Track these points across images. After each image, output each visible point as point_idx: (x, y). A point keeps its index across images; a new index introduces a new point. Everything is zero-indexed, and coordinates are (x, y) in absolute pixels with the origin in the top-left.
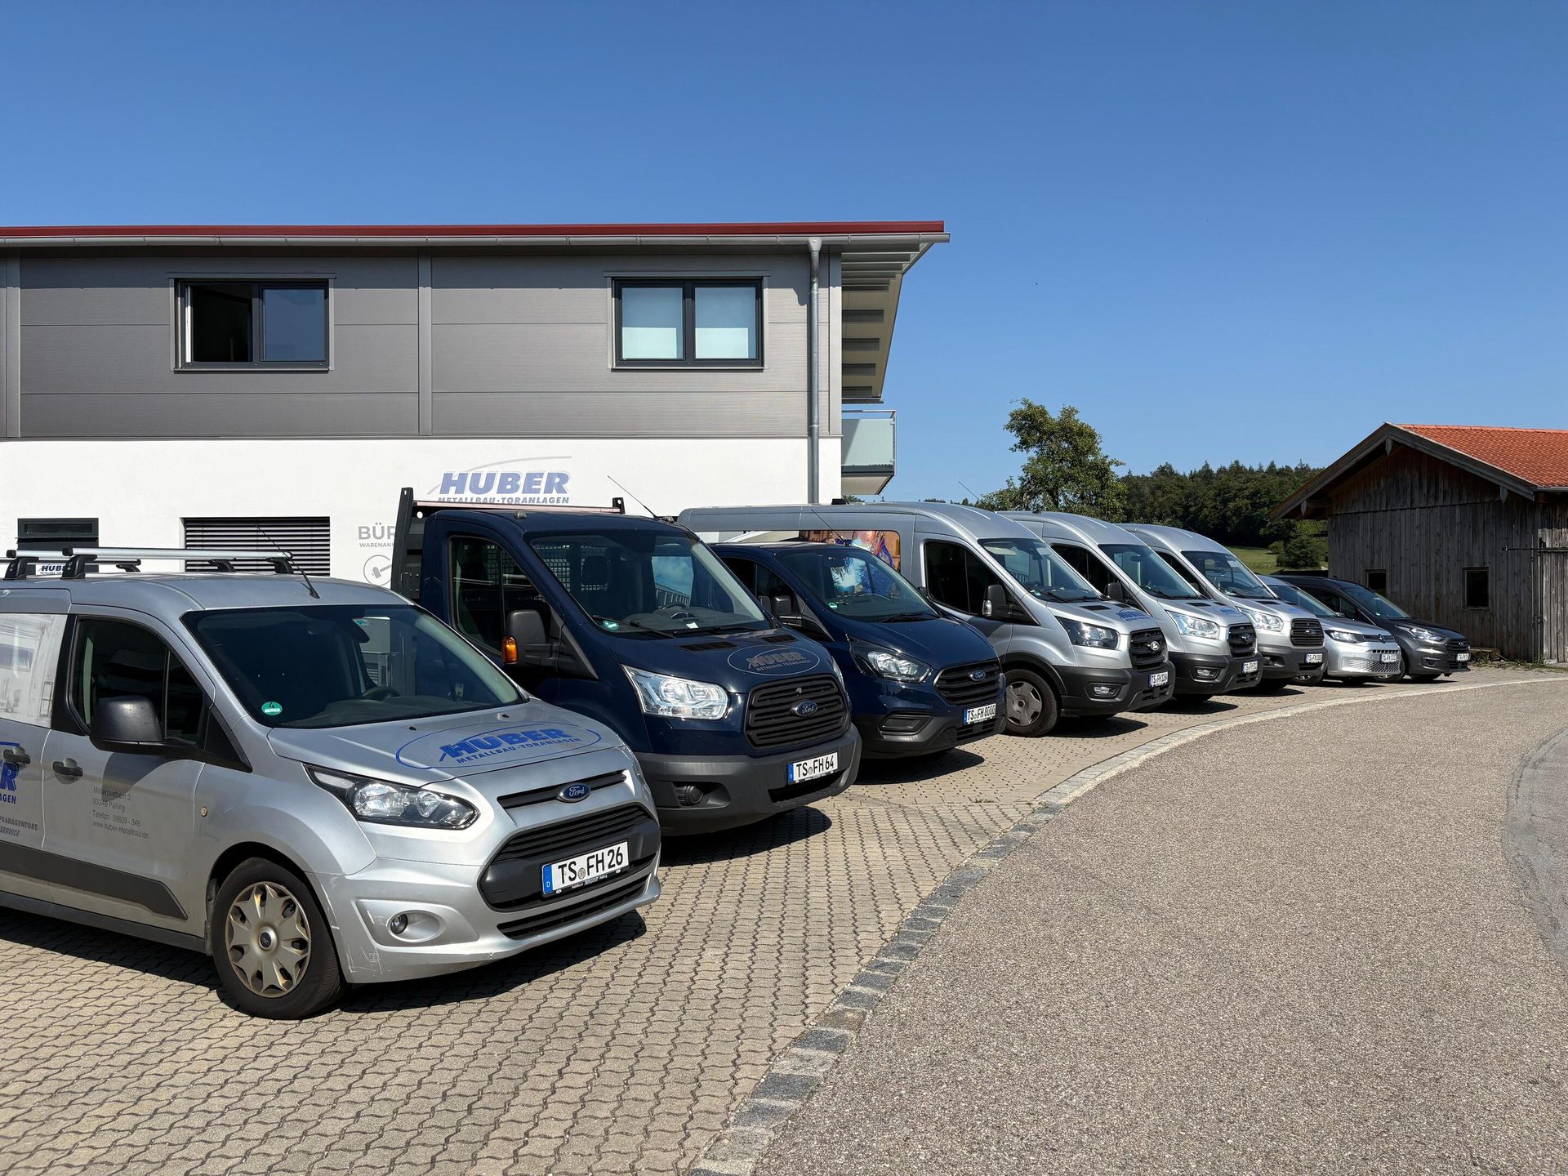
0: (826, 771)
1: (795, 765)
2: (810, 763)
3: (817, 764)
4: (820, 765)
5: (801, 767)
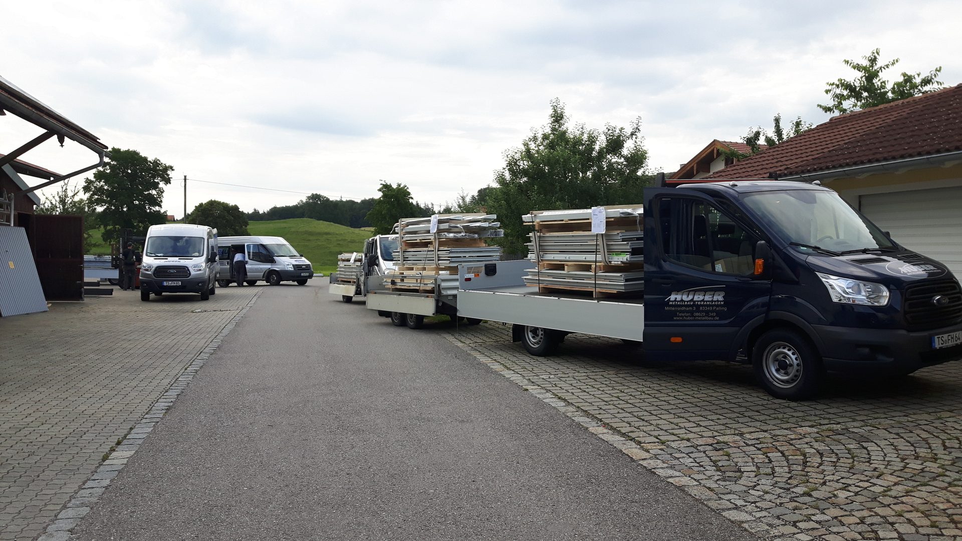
0: (955, 343)
1: (936, 337)
2: (945, 336)
3: (950, 338)
4: (952, 338)
5: (940, 339)
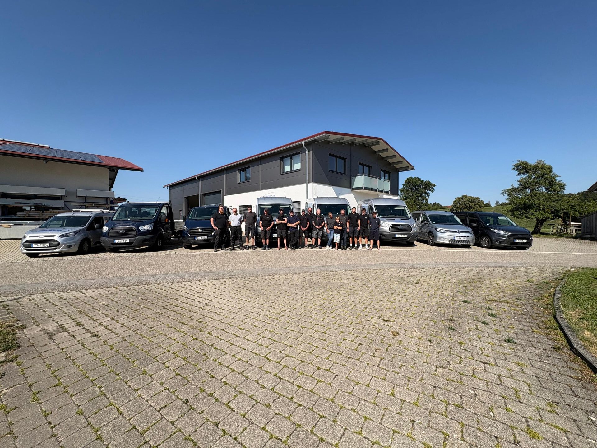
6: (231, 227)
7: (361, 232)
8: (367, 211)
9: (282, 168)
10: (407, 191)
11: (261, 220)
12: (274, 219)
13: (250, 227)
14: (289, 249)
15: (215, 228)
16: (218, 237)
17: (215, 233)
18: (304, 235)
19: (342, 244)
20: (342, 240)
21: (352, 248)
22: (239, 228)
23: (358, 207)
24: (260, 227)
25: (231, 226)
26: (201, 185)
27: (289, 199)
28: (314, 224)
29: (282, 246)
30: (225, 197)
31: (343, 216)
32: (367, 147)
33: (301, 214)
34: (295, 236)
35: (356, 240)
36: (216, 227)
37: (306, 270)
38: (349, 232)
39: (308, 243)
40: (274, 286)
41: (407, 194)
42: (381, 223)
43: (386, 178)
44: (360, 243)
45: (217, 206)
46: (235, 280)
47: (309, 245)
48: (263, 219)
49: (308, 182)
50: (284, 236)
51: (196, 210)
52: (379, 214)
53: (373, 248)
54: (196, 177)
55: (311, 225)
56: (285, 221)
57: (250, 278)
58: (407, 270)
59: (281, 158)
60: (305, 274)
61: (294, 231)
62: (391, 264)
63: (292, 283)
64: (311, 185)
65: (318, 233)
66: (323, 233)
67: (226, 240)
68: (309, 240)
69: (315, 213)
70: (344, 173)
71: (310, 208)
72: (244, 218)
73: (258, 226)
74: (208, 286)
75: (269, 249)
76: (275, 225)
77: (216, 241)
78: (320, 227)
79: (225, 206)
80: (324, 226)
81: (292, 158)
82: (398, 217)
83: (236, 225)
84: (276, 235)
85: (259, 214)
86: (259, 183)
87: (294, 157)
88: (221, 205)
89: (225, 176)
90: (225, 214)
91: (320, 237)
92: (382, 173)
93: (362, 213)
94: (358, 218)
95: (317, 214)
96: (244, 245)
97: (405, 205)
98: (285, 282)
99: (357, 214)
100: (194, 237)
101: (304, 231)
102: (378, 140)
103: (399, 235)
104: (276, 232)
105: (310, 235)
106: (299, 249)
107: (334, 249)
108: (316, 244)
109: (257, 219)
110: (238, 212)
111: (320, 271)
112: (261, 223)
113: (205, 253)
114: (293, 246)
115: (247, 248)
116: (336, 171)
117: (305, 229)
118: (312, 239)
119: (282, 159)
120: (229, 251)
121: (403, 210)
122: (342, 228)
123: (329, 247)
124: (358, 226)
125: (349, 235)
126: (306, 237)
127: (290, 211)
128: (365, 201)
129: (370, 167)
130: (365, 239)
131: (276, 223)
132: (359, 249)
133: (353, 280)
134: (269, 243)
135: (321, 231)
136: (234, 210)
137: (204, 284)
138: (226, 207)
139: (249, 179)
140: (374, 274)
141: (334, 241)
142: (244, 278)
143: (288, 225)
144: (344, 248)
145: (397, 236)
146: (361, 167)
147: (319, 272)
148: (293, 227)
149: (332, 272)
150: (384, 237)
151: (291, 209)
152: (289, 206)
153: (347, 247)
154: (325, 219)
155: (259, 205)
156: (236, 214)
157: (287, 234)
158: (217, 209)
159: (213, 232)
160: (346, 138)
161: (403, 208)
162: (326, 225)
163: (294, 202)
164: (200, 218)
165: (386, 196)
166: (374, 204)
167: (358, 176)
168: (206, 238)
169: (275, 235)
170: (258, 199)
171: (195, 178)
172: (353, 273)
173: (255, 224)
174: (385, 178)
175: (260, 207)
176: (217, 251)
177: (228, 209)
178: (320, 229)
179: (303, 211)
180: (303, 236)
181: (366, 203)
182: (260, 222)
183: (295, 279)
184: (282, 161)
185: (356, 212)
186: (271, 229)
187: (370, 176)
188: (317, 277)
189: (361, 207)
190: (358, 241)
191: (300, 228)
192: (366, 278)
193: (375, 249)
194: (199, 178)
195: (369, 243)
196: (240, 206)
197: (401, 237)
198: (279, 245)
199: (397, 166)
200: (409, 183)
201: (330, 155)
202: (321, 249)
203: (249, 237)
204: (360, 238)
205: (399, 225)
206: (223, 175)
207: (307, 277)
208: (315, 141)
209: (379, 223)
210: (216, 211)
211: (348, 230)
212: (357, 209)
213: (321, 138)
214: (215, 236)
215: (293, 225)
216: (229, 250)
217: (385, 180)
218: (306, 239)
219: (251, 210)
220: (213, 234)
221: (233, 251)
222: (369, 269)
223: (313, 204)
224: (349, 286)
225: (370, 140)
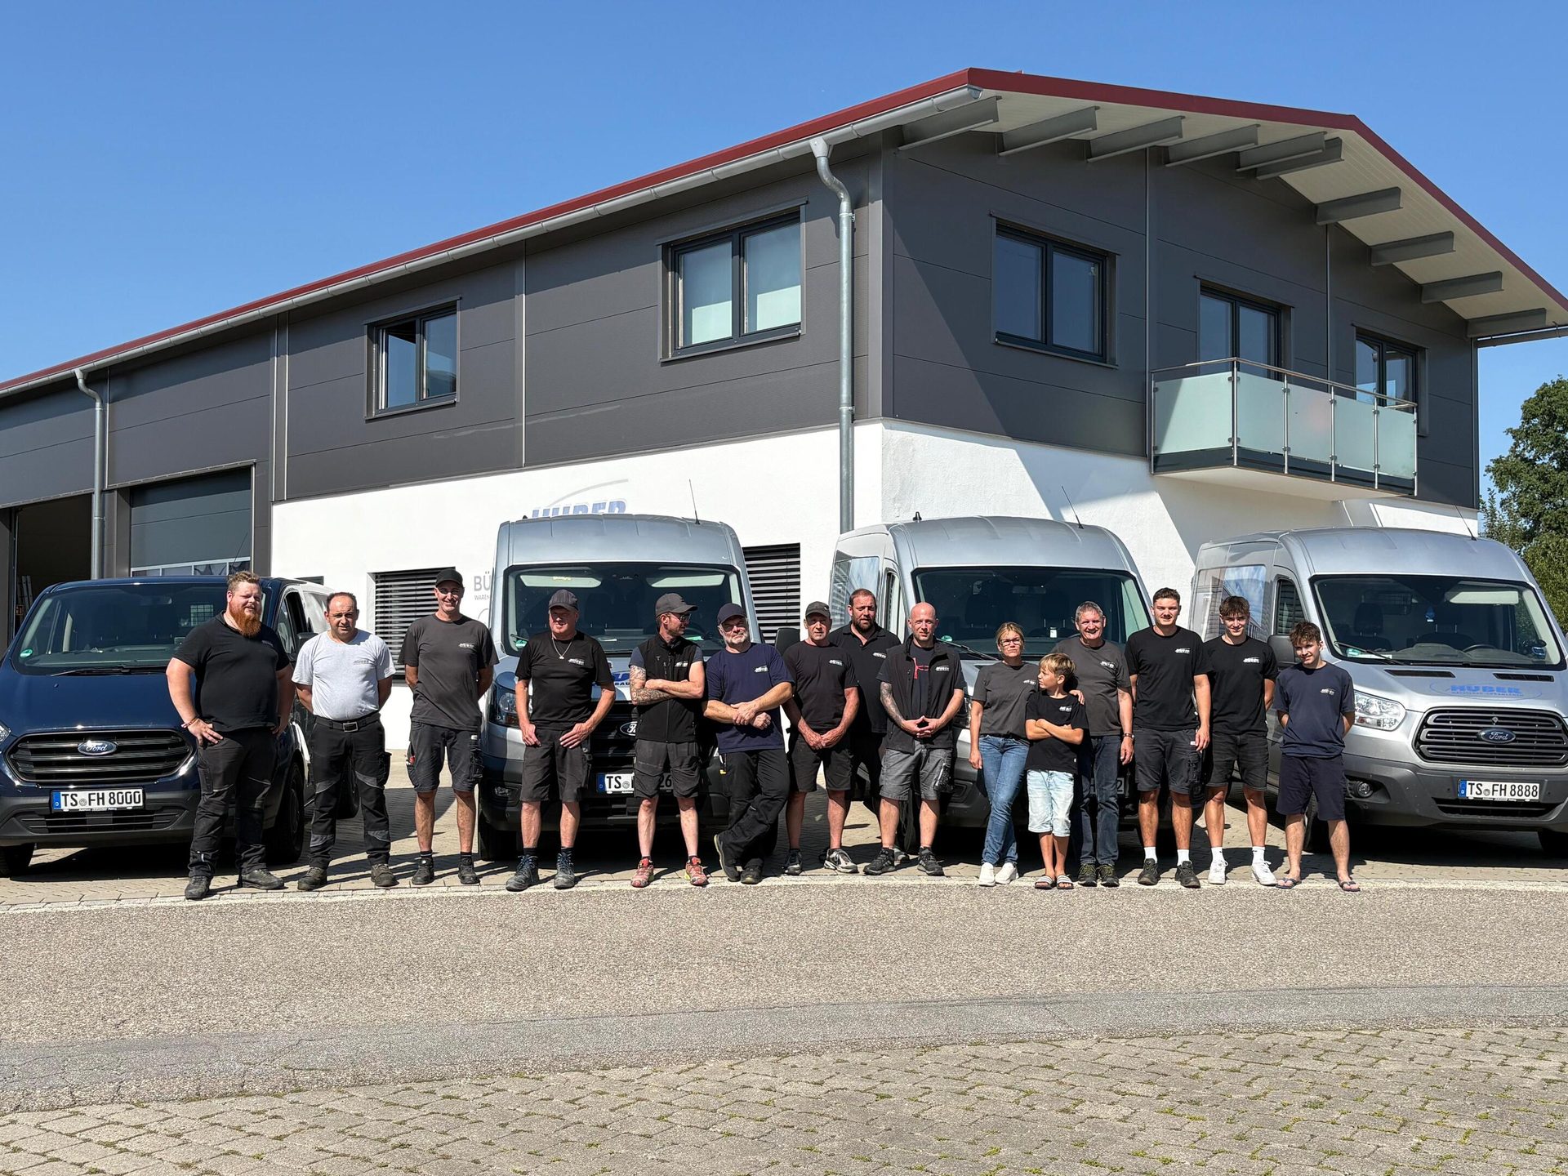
6: (310, 722)
7: (1217, 759)
8: (1261, 613)
9: (674, 319)
10: (1544, 478)
11: (524, 673)
12: (616, 665)
13: (445, 722)
14: (719, 880)
15: (200, 729)
16: (212, 796)
17: (194, 769)
18: (821, 780)
19: (1087, 847)
20: (1086, 819)
21: (1153, 875)
22: (368, 728)
23: (1196, 590)
24: (513, 721)
25: (311, 714)
26: (113, 429)
27: (721, 532)
28: (889, 702)
29: (669, 853)
30: (280, 513)
31: (1095, 646)
32: (1254, 173)
33: (804, 635)
34: (756, 789)
35: (1180, 816)
36: (206, 719)
37: (833, 1032)
38: (1132, 765)
39: (852, 838)
40: (606, 1148)
41: (1545, 497)
42: (1360, 700)
43: (1391, 386)
44: (1214, 839)
45: (216, 573)
46: (329, 1099)
47: (859, 854)
48: (537, 670)
49: (853, 418)
50: (681, 783)
51: (66, 604)
52: (1347, 637)
53: (1303, 875)
54: (78, 372)
55: (869, 707)
56: (693, 683)
57: (436, 1086)
58: (1543, 1033)
59: (666, 246)
60: (827, 1058)
61: (750, 753)
62: (1433, 993)
63: (730, 1126)
64: (871, 436)
65: (919, 763)
66: (951, 770)
67: (273, 812)
68: (858, 811)
69: (897, 628)
70: (1101, 356)
71: (868, 593)
72: (402, 661)
73: (503, 717)
74: (133, 1145)
75: (576, 880)
76: (620, 709)
77: (202, 826)
78: (933, 723)
79: (275, 573)
80: (960, 720)
81: (739, 252)
82: (1474, 655)
83: (350, 712)
84: (627, 778)
85: (512, 629)
86: (513, 419)
87: (758, 243)
88: (244, 566)
89: (281, 368)
90: (267, 633)
91: (932, 796)
92: (1365, 354)
93: (1224, 630)
94: (1193, 665)
95: (910, 638)
96: (398, 848)
97: (1525, 576)
98: (680, 1118)
99: (1189, 637)
100: (49, 793)
101: (824, 754)
102: (1334, 133)
103: (1487, 785)
104: (630, 760)
105: (866, 777)
106: (784, 880)
107: (1030, 880)
108: (907, 842)
109: (498, 670)
110: (366, 622)
111: (928, 1033)
112: (522, 694)
113: (125, 904)
114: (742, 861)
115: (424, 873)
116: (1045, 343)
117: (829, 736)
118: (873, 805)
119: (674, 255)
120: (293, 895)
121: (1507, 608)
122: (1086, 733)
123: (999, 864)
124: (1197, 723)
125: (1133, 784)
126: (832, 793)
127: (724, 613)
128: (1243, 547)
129: (1276, 311)
130: (1243, 807)
131: (627, 693)
132: (1204, 885)
133: (1166, 1103)
134: (580, 835)
135: (939, 755)
136: (339, 605)
137: (106, 1134)
138: (281, 583)
139: (443, 386)
140: (1309, 1064)
141: (1034, 826)
142: (390, 1088)
143: (709, 712)
144: (1099, 873)
145: (1471, 792)
146: (1214, 311)
147: (926, 1048)
148: (747, 729)
149: (1017, 1050)
150: (1379, 800)
151: (736, 599)
152: (716, 580)
153: (1121, 869)
154: (970, 669)
155: (513, 572)
156: (351, 635)
157: (703, 775)
158: (215, 593)
159: (180, 758)
160: (1114, 119)
161: (1509, 598)
162: (975, 708)
163: (751, 553)
164: (98, 657)
165: (1393, 515)
166: (1307, 566)
167: (1195, 372)
168: (130, 798)
169: (620, 783)
170: (506, 527)
171: (74, 378)
172: (1164, 1053)
173: (483, 703)
174: (1382, 388)
175: (519, 583)
176: (209, 893)
177: (294, 599)
178: (928, 740)
179: (817, 614)
180: (814, 787)
181: (1253, 556)
182: (519, 685)
183: (756, 1094)
184: (675, 268)
185: (1183, 622)
186: (596, 739)
187: (1279, 377)
188: (905, 1084)
189: (1218, 586)
190: (1201, 822)
191: (794, 730)
192: (1256, 1087)
193: (1317, 883)
194: (96, 377)
195: (1275, 836)
196: (381, 577)
197: (1497, 797)
198: (645, 851)
199: (1467, 306)
200: (1551, 418)
201: (1007, 229)
202: (937, 880)
203: (438, 796)
204: (1212, 807)
205: (1483, 716)
206: (268, 358)
207: (836, 1083)
208: (898, 135)
209: (1343, 704)
210: (208, 608)
211: (1126, 745)
212: (1185, 602)
213: (940, 119)
214: (198, 786)
215: (742, 711)
216: (292, 885)
217: (1382, 403)
218: (835, 810)
219: (455, 603)
220: (183, 770)
221: (321, 896)
222: (1272, 1029)
223: (884, 565)
224: (1135, 1146)
225: (1273, 132)
